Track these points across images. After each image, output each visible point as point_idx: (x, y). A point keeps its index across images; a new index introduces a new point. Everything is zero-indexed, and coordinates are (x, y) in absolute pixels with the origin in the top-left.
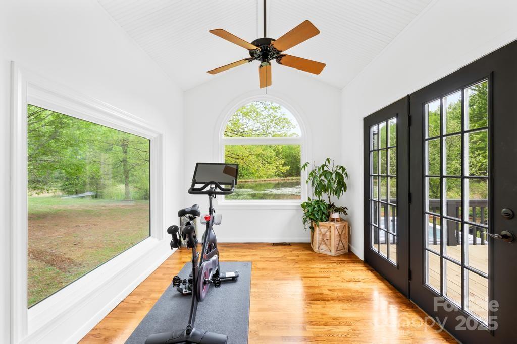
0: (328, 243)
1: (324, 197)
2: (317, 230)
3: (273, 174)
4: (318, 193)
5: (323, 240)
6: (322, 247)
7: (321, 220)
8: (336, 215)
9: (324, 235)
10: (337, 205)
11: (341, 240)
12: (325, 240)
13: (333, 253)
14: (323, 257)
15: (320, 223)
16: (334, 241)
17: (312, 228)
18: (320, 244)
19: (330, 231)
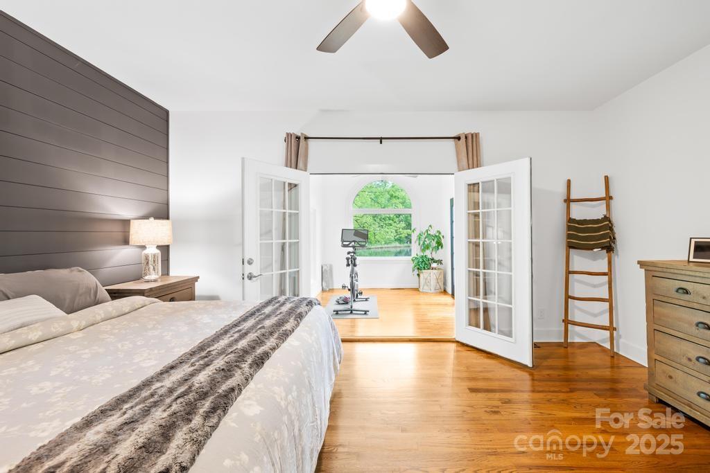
0: (429, 284)
1: (428, 253)
2: (421, 275)
3: (393, 238)
4: (423, 250)
5: (426, 282)
6: (425, 287)
7: (425, 269)
8: (434, 265)
9: (426, 279)
10: (436, 259)
11: (438, 282)
12: (427, 283)
13: (432, 292)
14: (426, 293)
15: (424, 271)
16: (433, 282)
17: (418, 275)
18: (424, 286)
19: (430, 276)
